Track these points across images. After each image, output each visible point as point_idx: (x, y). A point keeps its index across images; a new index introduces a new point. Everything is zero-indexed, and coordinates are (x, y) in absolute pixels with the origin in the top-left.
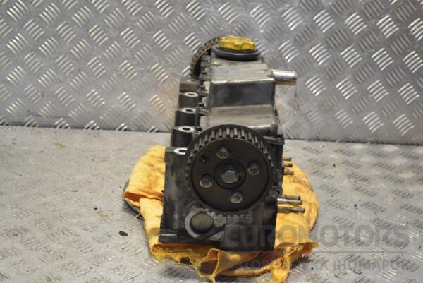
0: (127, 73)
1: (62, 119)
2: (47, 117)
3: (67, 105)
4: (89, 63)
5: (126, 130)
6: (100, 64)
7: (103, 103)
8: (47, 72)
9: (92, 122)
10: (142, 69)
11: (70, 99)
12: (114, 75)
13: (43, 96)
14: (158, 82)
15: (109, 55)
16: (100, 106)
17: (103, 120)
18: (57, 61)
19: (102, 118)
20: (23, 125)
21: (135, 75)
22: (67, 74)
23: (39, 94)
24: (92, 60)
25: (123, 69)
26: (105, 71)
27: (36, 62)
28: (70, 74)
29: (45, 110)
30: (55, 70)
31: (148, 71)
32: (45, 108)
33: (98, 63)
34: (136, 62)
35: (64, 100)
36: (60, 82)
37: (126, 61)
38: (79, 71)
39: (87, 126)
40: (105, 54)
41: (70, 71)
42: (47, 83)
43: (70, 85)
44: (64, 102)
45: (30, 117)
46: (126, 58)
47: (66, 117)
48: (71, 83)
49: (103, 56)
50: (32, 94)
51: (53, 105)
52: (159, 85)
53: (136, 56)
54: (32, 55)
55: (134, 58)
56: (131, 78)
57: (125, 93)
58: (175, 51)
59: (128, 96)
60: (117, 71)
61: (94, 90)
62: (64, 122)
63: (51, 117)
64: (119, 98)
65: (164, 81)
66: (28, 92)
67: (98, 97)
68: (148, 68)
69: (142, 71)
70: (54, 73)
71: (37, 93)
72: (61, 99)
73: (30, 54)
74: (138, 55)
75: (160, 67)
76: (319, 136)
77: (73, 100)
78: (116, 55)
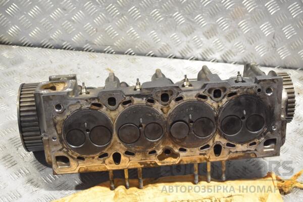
0: (156, 18)
1: (109, 47)
2: (99, 45)
3: (113, 38)
4: (129, 10)
5: (152, 56)
6: (137, 11)
7: (138, 37)
8: (100, 16)
9: (130, 49)
10: (167, 15)
11: (115, 34)
12: (147, 19)
13: (97, 31)
14: (177, 25)
15: (144, 6)
16: (136, 39)
17: (137, 48)
18: (107, 8)
19: (137, 47)
20: (83, 50)
21: (161, 19)
22: (114, 17)
23: (94, 30)
24: (132, 8)
25: (153, 15)
26: (140, 16)
27: (93, 8)
28: (116, 17)
29: (98, 40)
30: (105, 14)
31: (171, 17)
32: (98, 39)
33: (135, 11)
34: (162, 11)
35: (111, 34)
36: (109, 22)
37: (155, 10)
38: (122, 15)
39: (126, 52)
40: (141, 4)
41: (115, 16)
42: (100, 22)
43: (115, 24)
44: (111, 36)
45: (88, 45)
46: (156, 8)
47: (112, 46)
48: (117, 24)
49: (140, 6)
50: (89, 30)
51: (104, 38)
52: (178, 26)
53: (163, 7)
54: (90, 3)
55: (161, 8)
56: (158, 22)
57: (153, 31)
58: (190, 4)
59: (155, 33)
60: (148, 16)
61: (132, 29)
62: (111, 49)
63: (102, 45)
64: (149, 34)
65: (182, 24)
66: (87, 28)
67: (135, 33)
68: (171, 15)
69: (166, 17)
70: (105, 16)
71: (93, 29)
72: (109, 34)
73: (89, 2)
74: (164, 6)
75: (179, 15)
76: (286, 65)
77: (117, 34)
78: (149, 5)
